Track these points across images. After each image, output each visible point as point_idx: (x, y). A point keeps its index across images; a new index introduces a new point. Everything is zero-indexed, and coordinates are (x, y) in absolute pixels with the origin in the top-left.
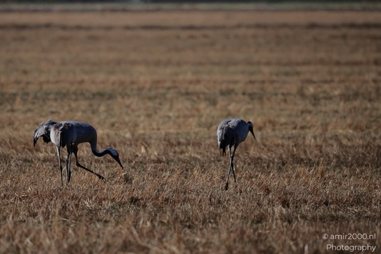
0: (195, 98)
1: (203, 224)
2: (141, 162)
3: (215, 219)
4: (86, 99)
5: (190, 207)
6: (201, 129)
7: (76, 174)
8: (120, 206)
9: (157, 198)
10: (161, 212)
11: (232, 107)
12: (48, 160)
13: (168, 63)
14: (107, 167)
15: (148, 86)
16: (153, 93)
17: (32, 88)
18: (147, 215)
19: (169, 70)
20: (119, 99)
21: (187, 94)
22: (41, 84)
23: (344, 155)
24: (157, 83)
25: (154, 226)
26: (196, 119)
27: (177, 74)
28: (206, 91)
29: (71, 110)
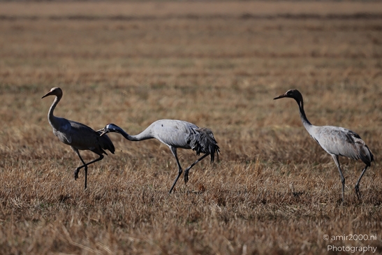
0: (125, 92)
1: (136, 223)
2: (70, 159)
3: (148, 218)
5: (122, 205)
6: (132, 124)
8: (49, 204)
9: (87, 196)
10: (92, 211)
11: (164, 101)
13: (96, 56)
14: (35, 164)
15: (76, 79)
16: (81, 87)
18: (77, 213)
19: (98, 63)
21: (117, 87)
23: (281, 152)
24: (85, 76)
25: (85, 226)
26: (126, 113)
27: (106, 67)
28: (137, 84)
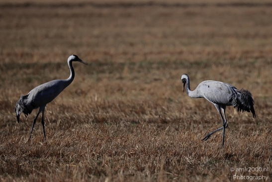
2: (234, 123)
4: (185, 67)
7: (178, 133)
8: (216, 161)
9: (248, 154)
12: (152, 121)
14: (204, 127)
15: (238, 56)
16: (243, 62)
17: (138, 58)
20: (214, 67)
22: (145, 54)
24: (246, 53)
29: (172, 77)
